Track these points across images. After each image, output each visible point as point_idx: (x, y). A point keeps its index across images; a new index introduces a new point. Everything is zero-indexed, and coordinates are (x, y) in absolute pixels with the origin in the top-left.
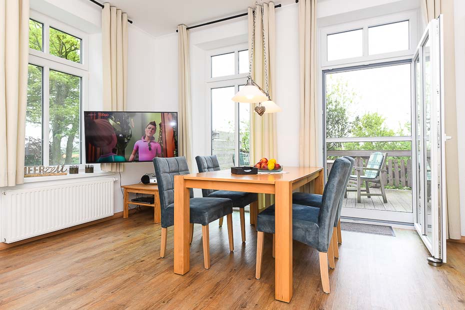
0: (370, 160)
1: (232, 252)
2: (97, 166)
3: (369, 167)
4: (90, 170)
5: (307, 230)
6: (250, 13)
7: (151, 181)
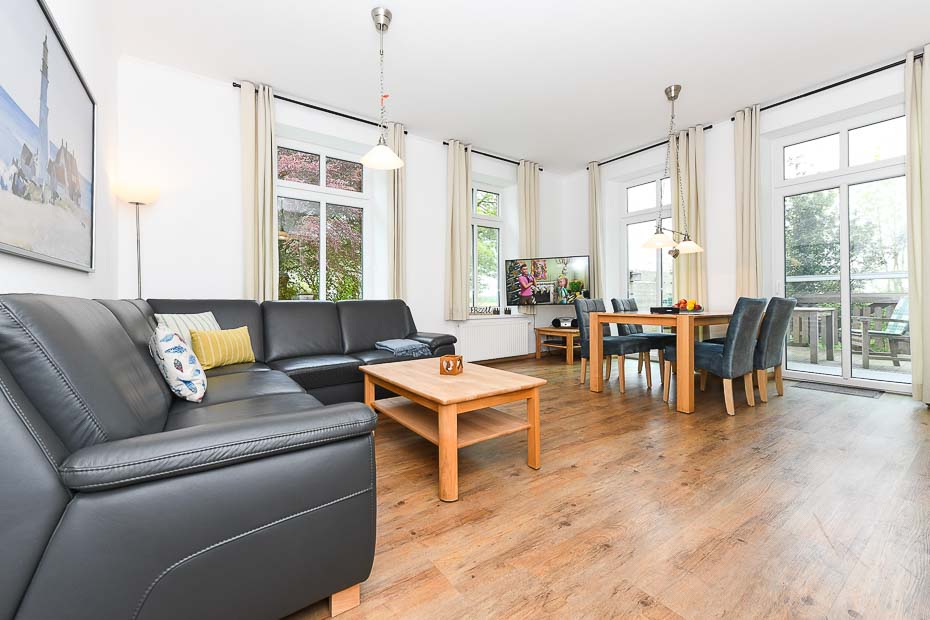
0: (897, 307)
1: (649, 388)
2: (514, 309)
3: (894, 317)
4: (508, 312)
5: (710, 360)
6: (673, 140)
7: (563, 324)
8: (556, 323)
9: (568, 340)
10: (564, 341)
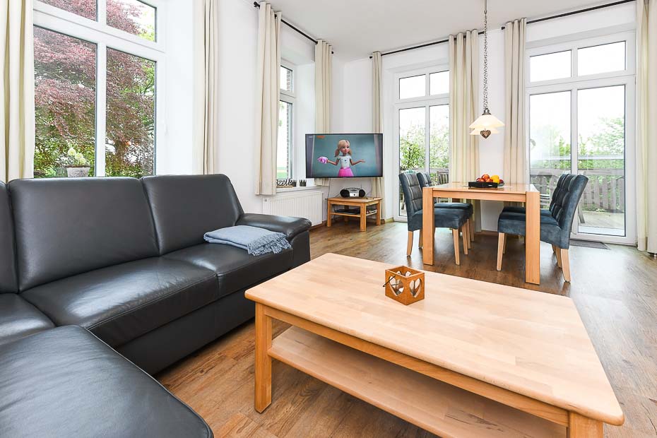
4: (303, 184)
6: (451, 40)
7: (351, 195)
8: (345, 194)
9: (362, 210)
10: (357, 211)
